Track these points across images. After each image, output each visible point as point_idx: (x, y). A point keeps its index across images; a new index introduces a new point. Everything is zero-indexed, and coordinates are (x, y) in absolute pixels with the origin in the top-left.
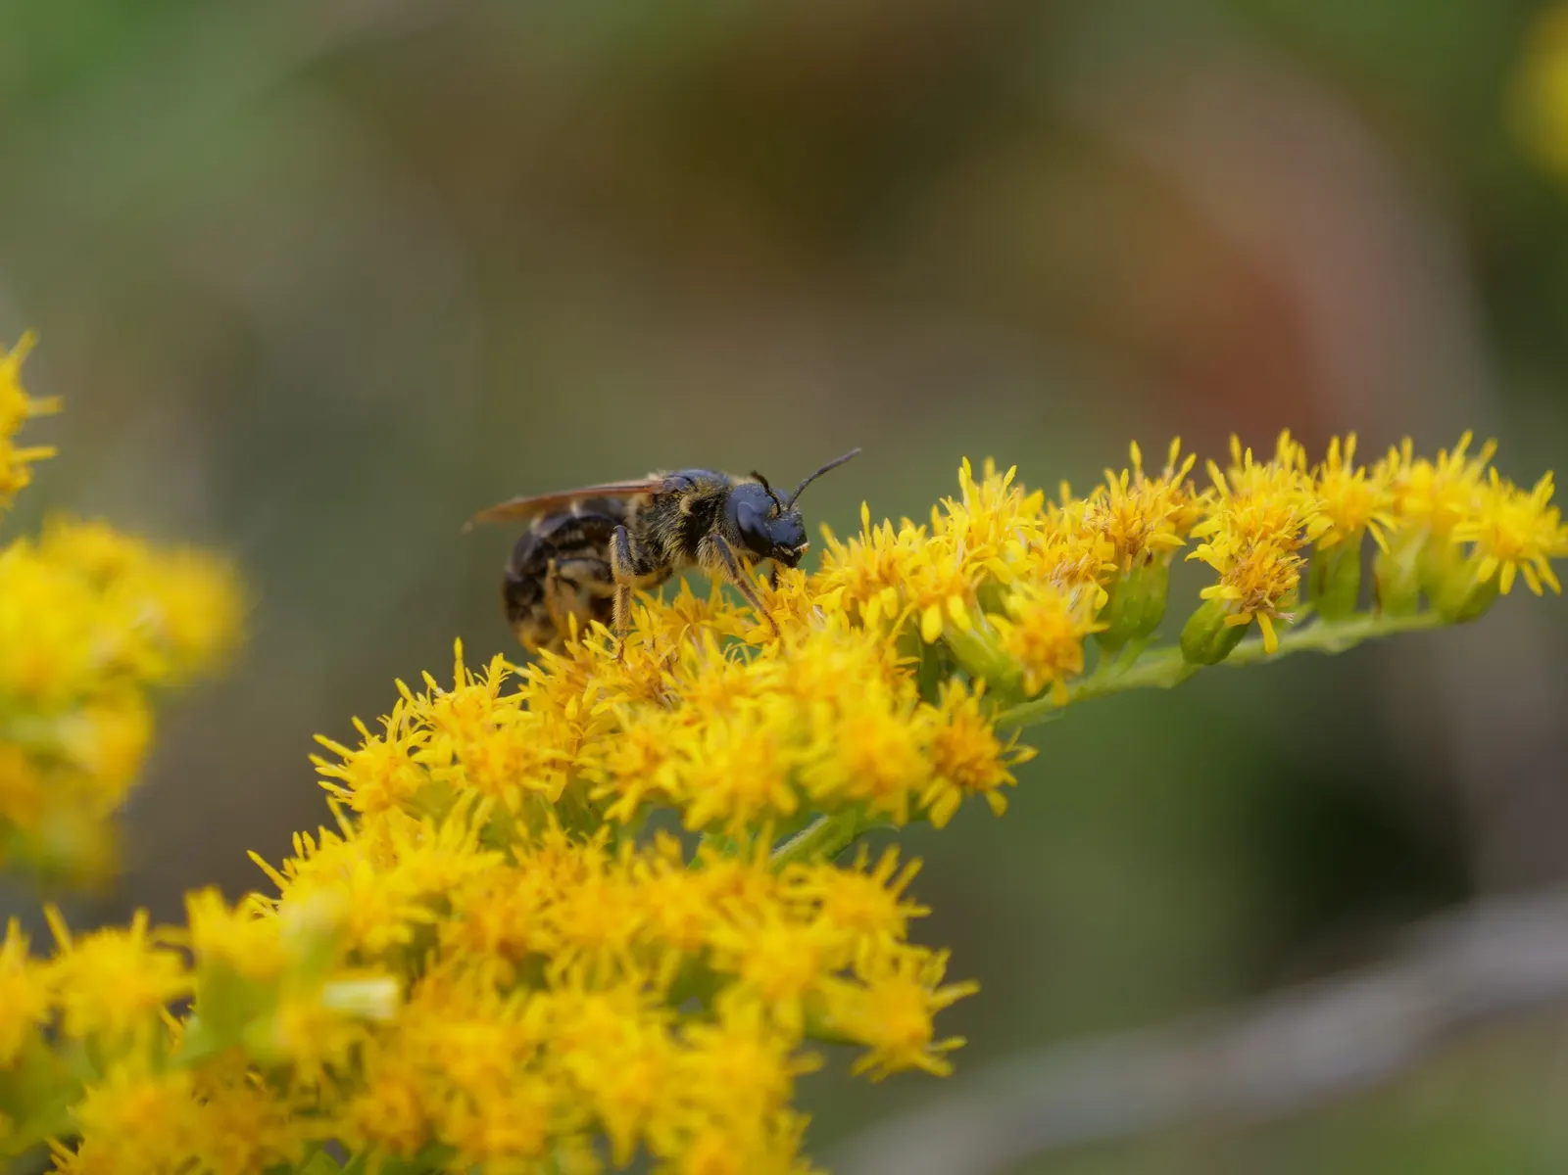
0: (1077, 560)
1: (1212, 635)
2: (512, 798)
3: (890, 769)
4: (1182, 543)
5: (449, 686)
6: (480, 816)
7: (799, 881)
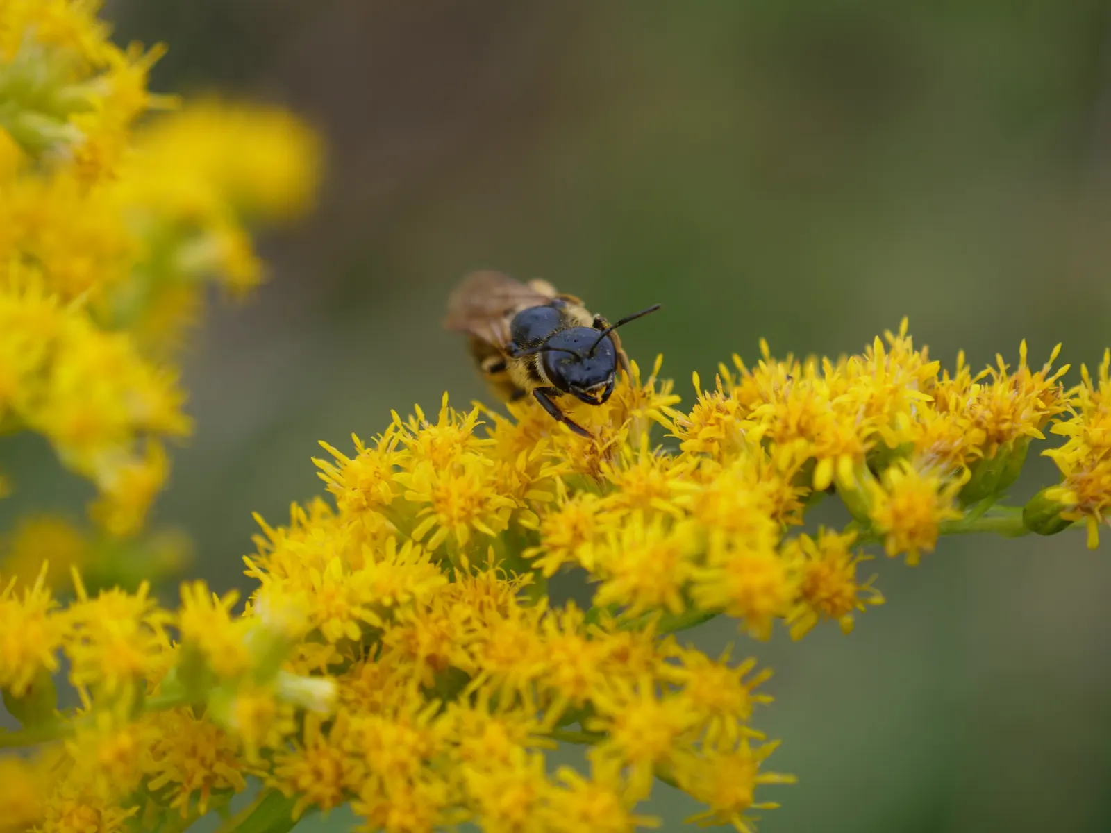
0: (953, 441)
1: (1049, 517)
2: (462, 534)
3: (763, 604)
4: (1042, 437)
5: (434, 421)
6: (433, 543)
7: (675, 661)
